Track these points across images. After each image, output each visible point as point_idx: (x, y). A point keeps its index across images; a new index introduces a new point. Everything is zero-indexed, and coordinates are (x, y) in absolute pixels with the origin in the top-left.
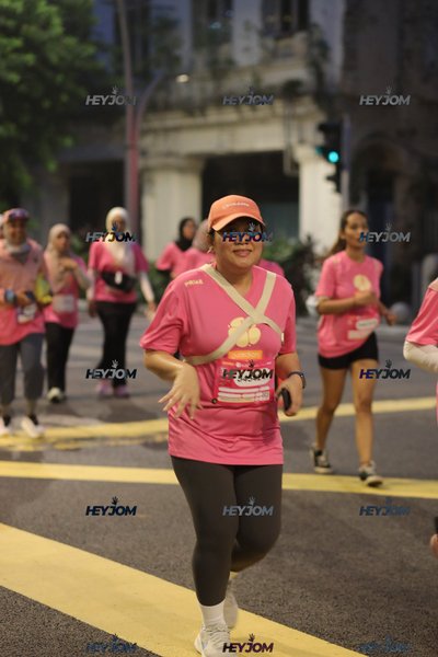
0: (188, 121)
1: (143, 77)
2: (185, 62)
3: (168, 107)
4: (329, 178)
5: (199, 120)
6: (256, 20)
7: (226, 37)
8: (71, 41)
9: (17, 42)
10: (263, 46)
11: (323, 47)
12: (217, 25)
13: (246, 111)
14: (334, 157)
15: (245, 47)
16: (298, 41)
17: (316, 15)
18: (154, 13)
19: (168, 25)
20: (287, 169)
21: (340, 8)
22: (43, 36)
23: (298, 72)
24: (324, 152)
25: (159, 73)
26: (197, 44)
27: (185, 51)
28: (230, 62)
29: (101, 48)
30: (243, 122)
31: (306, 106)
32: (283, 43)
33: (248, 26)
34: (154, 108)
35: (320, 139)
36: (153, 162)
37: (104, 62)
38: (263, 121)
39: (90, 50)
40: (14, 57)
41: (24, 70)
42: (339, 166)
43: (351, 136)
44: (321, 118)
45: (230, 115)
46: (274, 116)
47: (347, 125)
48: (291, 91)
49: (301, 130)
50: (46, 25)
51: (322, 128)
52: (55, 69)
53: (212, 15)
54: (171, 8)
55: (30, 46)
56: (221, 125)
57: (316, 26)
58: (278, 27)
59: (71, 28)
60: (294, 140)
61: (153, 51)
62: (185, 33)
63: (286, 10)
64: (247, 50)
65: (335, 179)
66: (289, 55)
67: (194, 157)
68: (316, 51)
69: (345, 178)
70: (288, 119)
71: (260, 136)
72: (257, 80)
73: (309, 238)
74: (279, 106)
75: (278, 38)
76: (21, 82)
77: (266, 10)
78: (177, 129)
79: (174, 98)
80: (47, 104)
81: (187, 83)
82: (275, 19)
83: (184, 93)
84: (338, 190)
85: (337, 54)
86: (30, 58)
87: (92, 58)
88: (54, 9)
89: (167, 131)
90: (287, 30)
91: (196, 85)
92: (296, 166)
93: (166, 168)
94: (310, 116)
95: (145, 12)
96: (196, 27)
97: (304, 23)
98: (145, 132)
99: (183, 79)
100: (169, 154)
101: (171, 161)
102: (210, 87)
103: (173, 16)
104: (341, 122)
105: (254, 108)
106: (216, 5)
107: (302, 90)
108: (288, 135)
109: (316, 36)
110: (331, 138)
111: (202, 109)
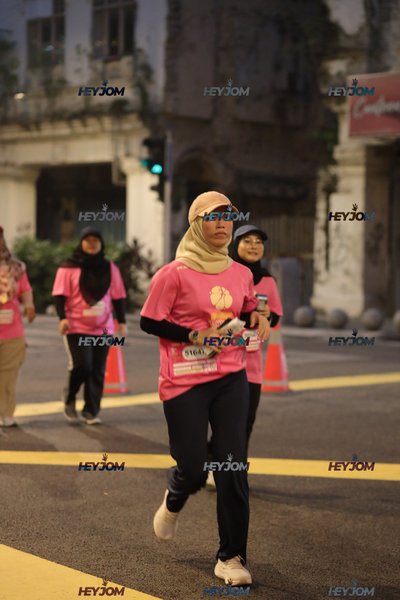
0: (24, 134)
2: (21, 82)
3: (6, 122)
4: (153, 188)
5: (35, 134)
6: (87, 45)
7: (58, 59)
10: (93, 68)
11: (147, 71)
12: (50, 48)
13: (77, 124)
14: (157, 169)
15: (77, 68)
16: (124, 65)
17: (141, 41)
19: (6, 47)
20: (115, 179)
21: (162, 35)
24: (149, 165)
26: (33, 65)
27: (21, 71)
28: (63, 82)
30: (74, 136)
31: (132, 123)
32: (111, 66)
33: (79, 50)
35: (145, 153)
38: (93, 136)
42: (162, 177)
43: (173, 151)
44: (146, 134)
45: (63, 129)
46: (103, 131)
47: (169, 141)
48: (118, 109)
49: (127, 143)
51: (147, 143)
53: (46, 39)
54: (9, 32)
56: (54, 139)
57: (140, 50)
58: (106, 51)
60: (121, 153)
62: (21, 54)
63: (113, 35)
64: (78, 71)
65: (159, 189)
66: (116, 76)
67: (29, 167)
68: (140, 74)
69: (168, 187)
70: (116, 134)
71: (90, 149)
73: (135, 242)
74: (107, 122)
75: (106, 61)
77: (95, 35)
78: (14, 142)
79: (11, 113)
81: (23, 100)
82: (104, 43)
83: (21, 109)
84: (161, 198)
85: (160, 77)
89: (5, 143)
90: (114, 54)
91: (31, 102)
92: (123, 176)
94: (136, 133)
96: (32, 49)
97: (130, 48)
99: (20, 96)
100: (6, 164)
101: (9, 170)
102: (44, 104)
103: (10, 39)
104: (165, 137)
105: (85, 124)
106: (50, 30)
107: (128, 108)
108: (116, 148)
109: (141, 60)
110: (155, 152)
111: (37, 124)
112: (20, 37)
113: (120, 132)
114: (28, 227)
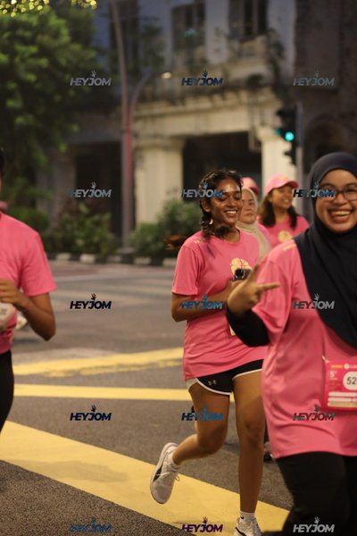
0: (171, 109)
1: (135, 74)
2: (168, 62)
3: (155, 98)
4: (286, 154)
5: (180, 108)
6: (225, 28)
7: (200, 41)
8: (76, 47)
9: (34, 49)
10: (231, 48)
11: (279, 48)
12: (192, 32)
13: (217, 98)
14: (290, 136)
15: (216, 50)
16: (259, 43)
17: (273, 22)
18: (142, 23)
19: (153, 32)
20: (252, 146)
21: (291, 15)
22: (55, 43)
23: (259, 68)
24: (282, 133)
25: (147, 71)
26: (178, 46)
27: (167, 53)
28: (204, 61)
29: (100, 52)
30: (215, 109)
31: (266, 96)
32: (247, 45)
33: (218, 32)
34: (143, 99)
35: (278, 122)
36: (143, 142)
37: (103, 63)
38: (232, 108)
39: (92, 54)
40: (31, 61)
41: (39, 71)
42: (294, 143)
43: (303, 119)
44: (279, 105)
45: (205, 103)
46: (240, 103)
47: (300, 110)
48: (254, 83)
49: (262, 114)
50: (56, 35)
51: (280, 113)
52: (64, 70)
53: (189, 24)
54: (156, 19)
55: (44, 52)
56: (198, 112)
57: (273, 30)
58: (242, 32)
59: (76, 37)
60: (257, 122)
61: (142, 54)
62: (167, 38)
64: (217, 51)
65: (291, 154)
66: (251, 54)
67: (176, 138)
68: (273, 51)
69: (300, 153)
70: (252, 106)
71: (229, 119)
72: (226, 75)
74: (244, 96)
75: (242, 41)
76: (37, 81)
77: (232, 17)
78: (162, 116)
79: (159, 91)
80: (58, 98)
81: (170, 79)
82: (240, 24)
83: (167, 87)
84: (294, 162)
85: (290, 53)
86: (44, 62)
87: (93, 60)
88: (62, 22)
89: (154, 117)
90: (249, 35)
91: (176, 80)
92: (259, 144)
93: (154, 147)
94: (270, 105)
95: (135, 22)
96: (176, 33)
97: (264, 28)
98: (137, 119)
99: (167, 76)
100: (156, 136)
101: (158, 141)
103: (157, 25)
104: (296, 108)
105: (224, 98)
106: (193, 15)
107: (262, 82)
108: (252, 119)
109: (273, 38)
110: (287, 122)
111: (182, 99)
112: (165, 23)
113: (257, 104)
114: (175, 190)
